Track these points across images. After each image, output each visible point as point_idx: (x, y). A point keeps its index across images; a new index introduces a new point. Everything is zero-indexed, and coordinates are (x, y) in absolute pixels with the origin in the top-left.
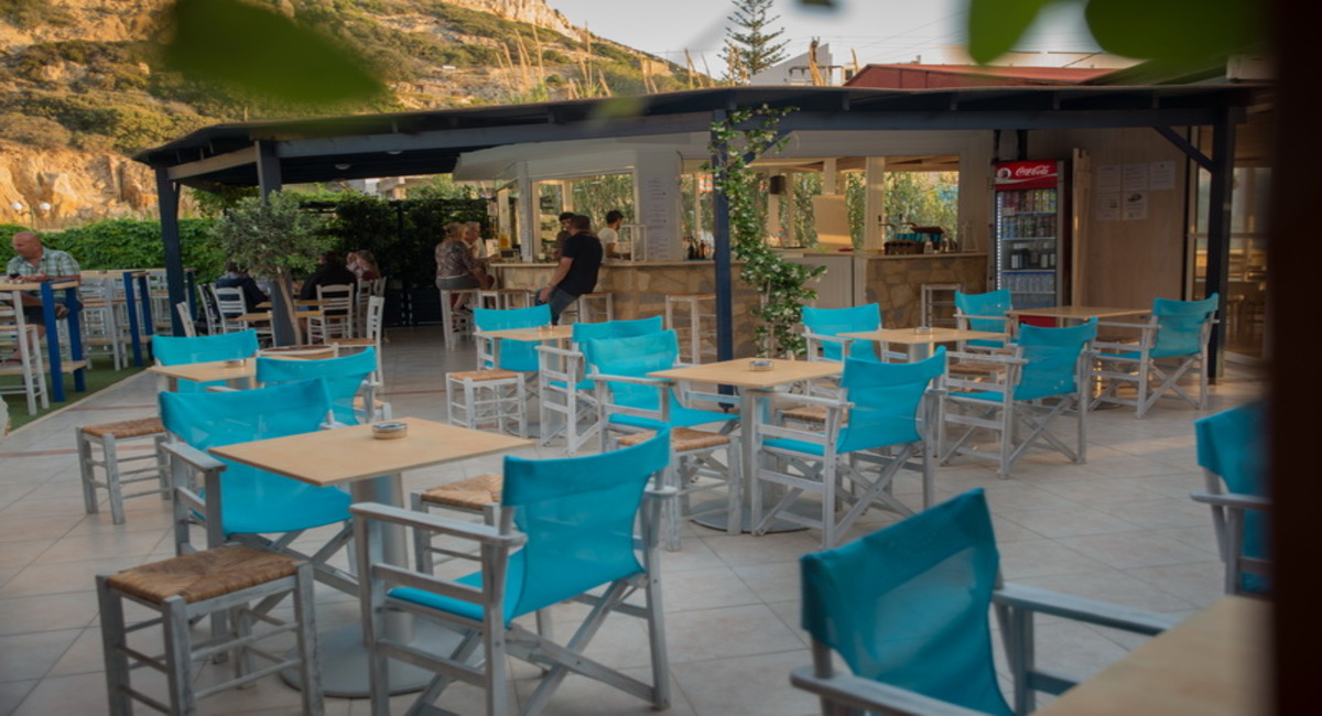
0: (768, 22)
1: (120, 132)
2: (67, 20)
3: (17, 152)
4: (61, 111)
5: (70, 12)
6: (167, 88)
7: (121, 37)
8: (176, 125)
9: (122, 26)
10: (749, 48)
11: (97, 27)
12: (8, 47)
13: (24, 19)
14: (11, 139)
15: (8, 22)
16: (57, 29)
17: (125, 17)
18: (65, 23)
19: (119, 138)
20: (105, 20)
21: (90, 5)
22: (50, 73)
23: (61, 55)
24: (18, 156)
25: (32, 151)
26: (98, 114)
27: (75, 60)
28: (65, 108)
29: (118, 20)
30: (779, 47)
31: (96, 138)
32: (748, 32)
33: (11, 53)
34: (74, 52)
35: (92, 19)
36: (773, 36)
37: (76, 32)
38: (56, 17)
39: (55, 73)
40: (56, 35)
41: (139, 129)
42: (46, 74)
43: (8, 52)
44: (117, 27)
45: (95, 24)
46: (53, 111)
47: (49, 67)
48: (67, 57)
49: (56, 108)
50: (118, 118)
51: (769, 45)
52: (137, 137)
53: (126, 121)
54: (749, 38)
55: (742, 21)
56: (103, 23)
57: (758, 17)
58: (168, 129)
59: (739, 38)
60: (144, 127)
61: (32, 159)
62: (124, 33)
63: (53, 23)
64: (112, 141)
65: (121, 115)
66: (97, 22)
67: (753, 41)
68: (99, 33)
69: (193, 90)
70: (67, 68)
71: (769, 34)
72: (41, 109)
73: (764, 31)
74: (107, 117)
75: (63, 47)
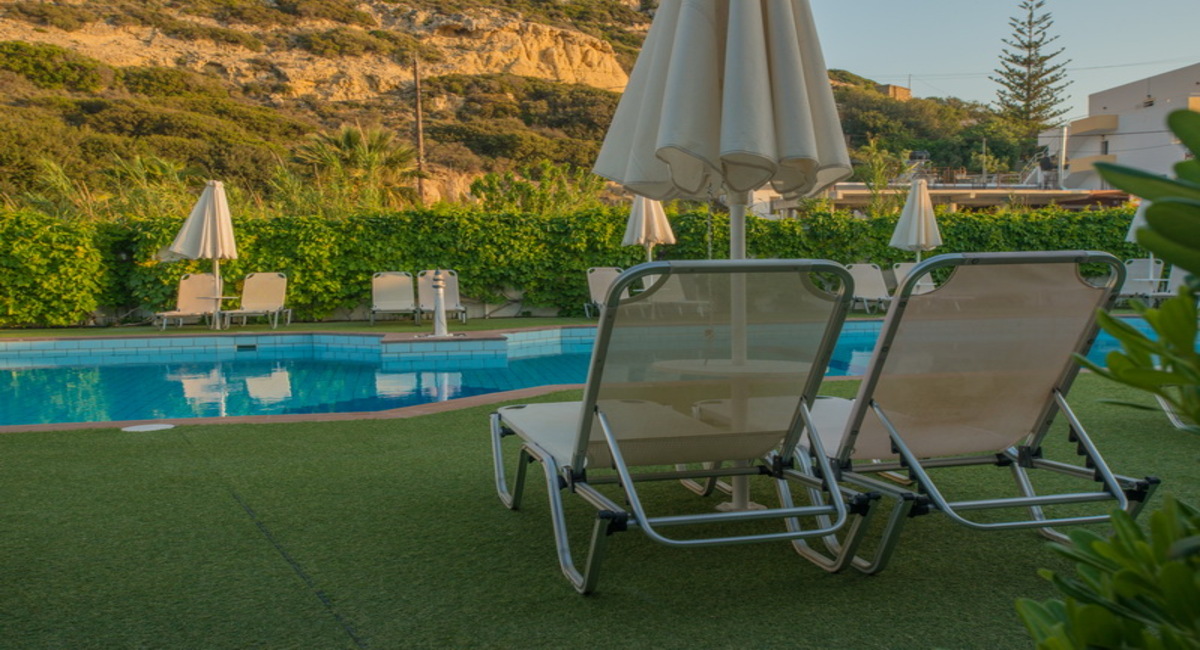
0: (1047, 42)
1: (519, 155)
2: (438, 57)
3: (445, 174)
4: (464, 137)
5: (438, 49)
6: (536, 115)
7: (480, 71)
8: (562, 148)
9: (479, 61)
10: (1023, 69)
11: (460, 62)
12: (400, 82)
13: (408, 57)
14: (438, 162)
15: (393, 60)
16: (432, 65)
17: (482, 53)
18: (437, 60)
19: (518, 160)
20: (467, 57)
21: (451, 44)
22: (438, 104)
23: (445, 88)
24: (445, 177)
25: (456, 173)
26: (498, 139)
27: (456, 92)
28: (467, 134)
29: (475, 56)
30: (1058, 67)
31: (502, 161)
32: (1025, 54)
33: (403, 88)
34: (456, 85)
35: (455, 56)
36: (1052, 56)
37: (447, 67)
38: (431, 55)
39: (441, 104)
40: (432, 70)
41: (534, 153)
42: (434, 104)
43: (401, 87)
44: (475, 62)
45: (458, 60)
46: (458, 137)
47: (437, 99)
48: (450, 89)
49: (459, 134)
50: (518, 142)
51: (1048, 64)
52: (533, 159)
53: (525, 145)
54: (1025, 60)
55: (1019, 43)
56: (464, 59)
57: (1036, 38)
58: (556, 152)
59: (1015, 60)
60: (539, 150)
61: (455, 180)
62: (482, 68)
63: (428, 59)
64: (513, 163)
65: (520, 139)
66: (459, 58)
67: (1027, 62)
68: (463, 68)
69: (561, 117)
70: (449, 100)
71: (1048, 54)
72: (447, 135)
73: (1043, 51)
74: (507, 141)
75: (446, 81)
